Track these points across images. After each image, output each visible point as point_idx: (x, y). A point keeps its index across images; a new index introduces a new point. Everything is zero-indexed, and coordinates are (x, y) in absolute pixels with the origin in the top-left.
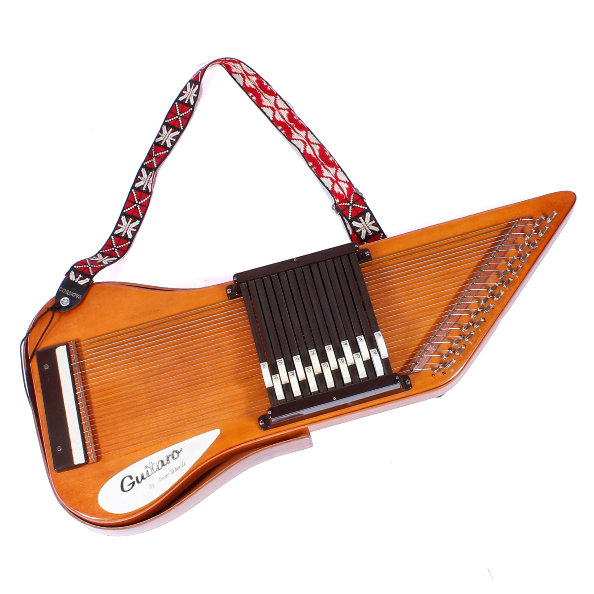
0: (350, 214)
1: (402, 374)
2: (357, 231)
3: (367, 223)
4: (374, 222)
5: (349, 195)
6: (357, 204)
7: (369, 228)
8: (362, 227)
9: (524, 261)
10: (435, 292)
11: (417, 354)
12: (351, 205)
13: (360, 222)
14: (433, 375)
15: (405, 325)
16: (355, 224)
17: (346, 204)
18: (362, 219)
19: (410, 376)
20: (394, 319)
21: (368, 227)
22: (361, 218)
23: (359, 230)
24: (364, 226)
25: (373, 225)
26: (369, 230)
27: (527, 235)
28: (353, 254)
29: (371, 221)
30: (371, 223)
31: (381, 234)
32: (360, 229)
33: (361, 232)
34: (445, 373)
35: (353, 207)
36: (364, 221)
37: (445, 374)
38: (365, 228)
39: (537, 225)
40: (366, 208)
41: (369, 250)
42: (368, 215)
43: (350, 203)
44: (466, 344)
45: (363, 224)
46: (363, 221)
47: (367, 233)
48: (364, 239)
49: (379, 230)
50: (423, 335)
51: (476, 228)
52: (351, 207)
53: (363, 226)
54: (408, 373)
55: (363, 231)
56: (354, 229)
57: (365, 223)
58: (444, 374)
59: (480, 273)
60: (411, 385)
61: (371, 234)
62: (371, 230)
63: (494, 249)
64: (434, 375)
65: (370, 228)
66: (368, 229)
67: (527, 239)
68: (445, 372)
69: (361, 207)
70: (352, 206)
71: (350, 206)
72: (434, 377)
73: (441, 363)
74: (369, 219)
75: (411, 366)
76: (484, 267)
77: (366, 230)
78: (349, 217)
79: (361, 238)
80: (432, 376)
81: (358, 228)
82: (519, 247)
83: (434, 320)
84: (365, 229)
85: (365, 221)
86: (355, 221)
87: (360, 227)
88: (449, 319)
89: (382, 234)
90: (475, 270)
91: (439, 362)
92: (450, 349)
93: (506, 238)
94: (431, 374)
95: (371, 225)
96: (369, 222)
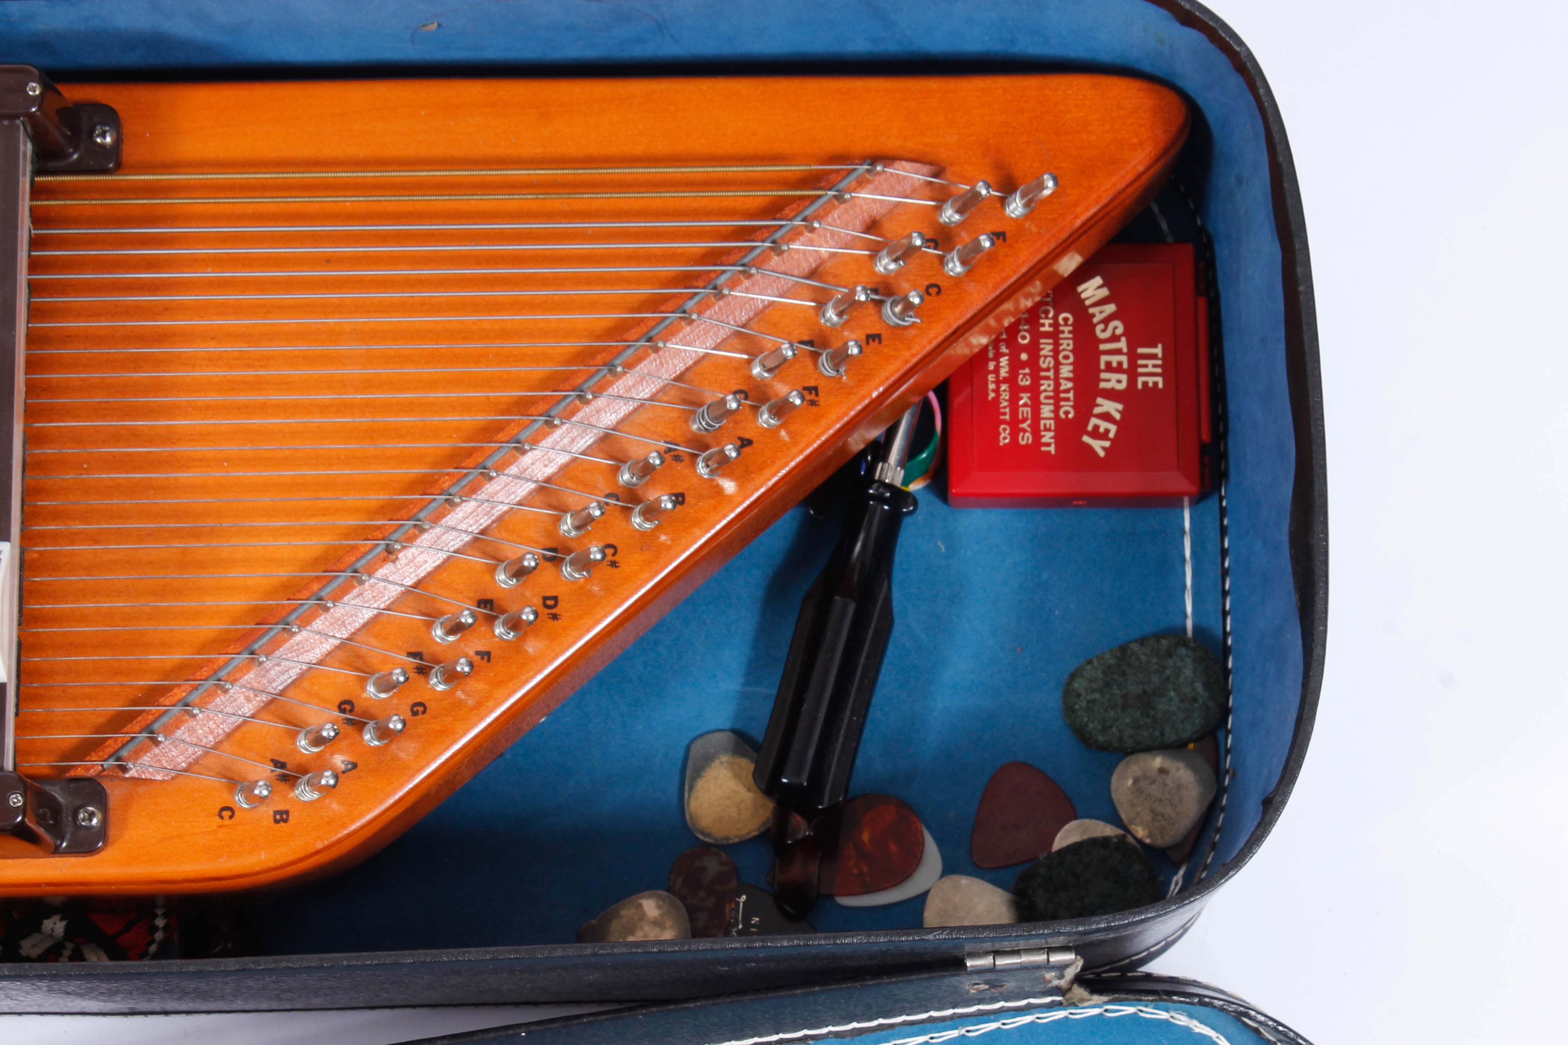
1: (72, 774)
9: (833, 373)
10: (366, 407)
11: (176, 691)
14: (226, 814)
15: (176, 534)
19: (115, 792)
20: (133, 489)
27: (884, 252)
28: (6, 123)
34: (286, 821)
37: (282, 824)
39: (950, 215)
44: (427, 704)
50: (238, 603)
51: (661, 147)
54: (105, 773)
58: (277, 822)
59: (604, 377)
60: (102, 833)
63: (708, 280)
64: (231, 817)
67: (885, 268)
68: (287, 812)
72: (227, 821)
73: (282, 765)
75: (131, 747)
76: (630, 352)
80: (222, 817)
82: (830, 299)
83: (315, 544)
88: (385, 560)
90: (584, 356)
91: (272, 760)
92: (348, 707)
93: (782, 238)
94: (219, 807)
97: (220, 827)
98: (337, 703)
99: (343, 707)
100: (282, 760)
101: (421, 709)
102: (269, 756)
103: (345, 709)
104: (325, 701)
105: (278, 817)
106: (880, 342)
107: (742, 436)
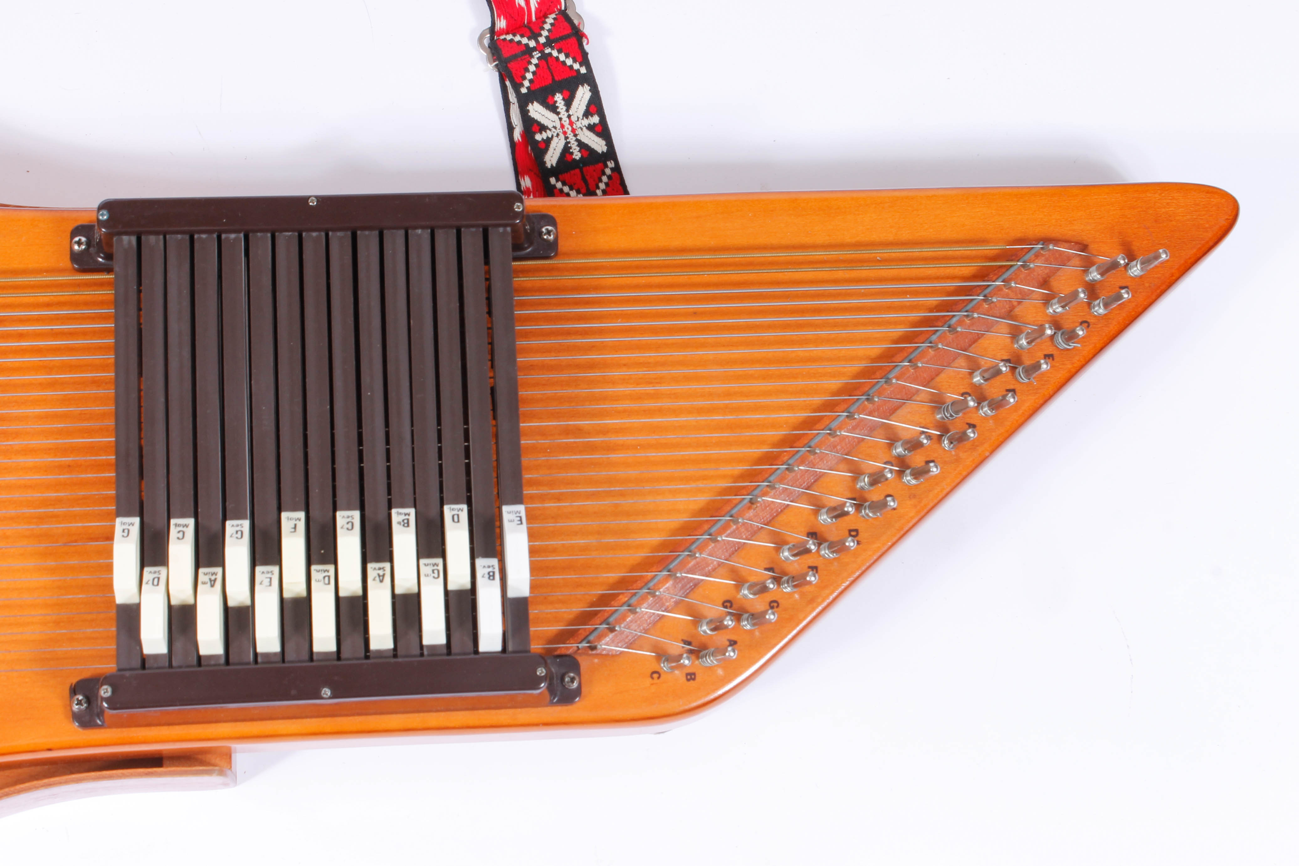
0: (529, 76)
1: (558, 652)
2: (538, 137)
3: (574, 119)
4: (595, 119)
5: (542, 16)
6: (560, 52)
7: (575, 135)
8: (555, 128)
9: (1026, 381)
10: (726, 409)
11: (621, 597)
12: (540, 48)
13: (553, 109)
14: (655, 676)
15: (609, 494)
16: (536, 111)
17: (525, 41)
18: (563, 103)
19: (584, 663)
20: (580, 466)
21: (573, 131)
22: (559, 98)
23: (544, 135)
24: (562, 126)
25: (591, 128)
26: (576, 143)
27: (1055, 300)
28: (501, 230)
29: (587, 114)
30: (586, 122)
31: (609, 163)
32: (548, 131)
33: (548, 141)
34: (694, 679)
35: (545, 58)
36: (567, 111)
37: (692, 682)
38: (565, 133)
39: (1094, 275)
40: (583, 70)
41: (558, 221)
42: (583, 94)
43: (537, 42)
44: (780, 601)
45: (561, 119)
46: (565, 108)
47: (566, 150)
48: (552, 165)
49: (605, 149)
50: (656, 538)
51: (905, 235)
52: (540, 55)
53: (558, 125)
54: (580, 651)
55: (555, 140)
56: (531, 126)
57: (569, 116)
58: (688, 680)
59: (882, 386)
60: (578, 692)
61: (577, 155)
62: (581, 144)
63: (945, 321)
64: (659, 678)
65: (578, 137)
66: (574, 138)
67: (1054, 311)
68: (694, 674)
69: (569, 62)
70: (542, 52)
71: (534, 49)
72: (656, 681)
73: (689, 643)
74: (583, 108)
75: (595, 634)
76: (897, 369)
77: (566, 138)
78: (523, 85)
79: (545, 163)
80: (652, 678)
81: (543, 128)
82: (1022, 332)
83: (702, 499)
84: (562, 136)
85: (571, 113)
86: (538, 102)
87: (550, 126)
88: (750, 508)
89: (611, 164)
90: (867, 373)
91: (683, 640)
92: (728, 604)
93: (990, 293)
94: (650, 672)
95: (584, 128)
96: (581, 118)
97: (652, 684)
98: (721, 602)
99: (725, 604)
100: (690, 640)
101: (775, 604)
102: (681, 637)
103: (727, 606)
104: (714, 601)
105: (689, 677)
106: (1053, 359)
107: (968, 422)
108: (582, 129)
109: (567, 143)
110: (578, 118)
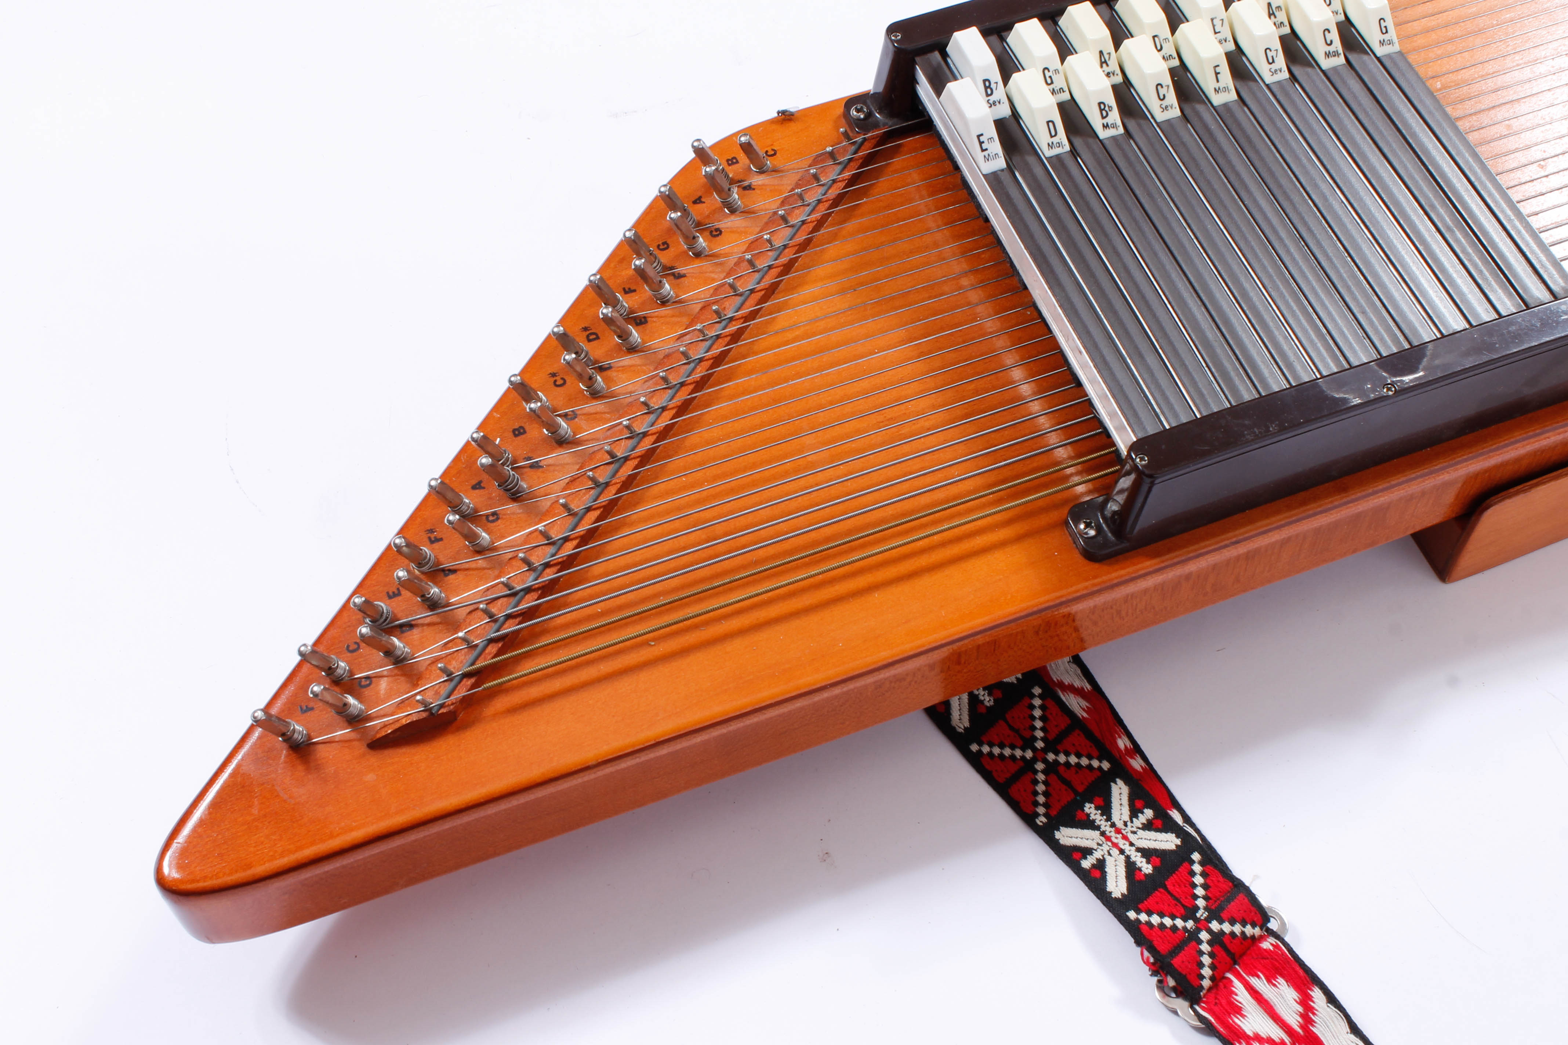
0: (1198, 880)
2: (1149, 813)
3: (1114, 852)
4: (1086, 864)
5: (1218, 980)
6: (1174, 928)
7: (1103, 834)
8: (1134, 833)
12: (1202, 925)
13: (1147, 853)
14: (771, 152)
16: (1168, 842)
17: (1226, 927)
18: (1139, 864)
19: (849, 129)
21: (1108, 839)
22: (1147, 869)
23: (1142, 819)
24: (1125, 838)
25: (1086, 852)
26: (1098, 823)
29: (1101, 865)
30: (1098, 855)
31: (1044, 820)
32: (1140, 826)
33: (1134, 812)
35: (1190, 913)
36: (1128, 858)
37: (730, 158)
38: (1118, 831)
40: (1130, 916)
42: (1117, 885)
43: (1209, 931)
45: (1132, 844)
46: (1133, 859)
47: (1106, 809)
48: (1116, 783)
49: (1058, 835)
52: (1198, 915)
53: (1132, 837)
54: (861, 135)
55: (1126, 817)
56: (1163, 823)
57: (1122, 852)
58: (734, 158)
60: (846, 112)
61: (1089, 809)
62: (1090, 825)
64: (766, 151)
65: (1098, 833)
66: (1103, 828)
68: (729, 165)
69: (1155, 919)
70: (1196, 920)
71: (1208, 920)
72: (769, 149)
74: (1110, 869)
75: (852, 149)
77: (1113, 825)
78: (1201, 863)
79: (1126, 783)
80: (773, 150)
81: (1149, 826)
84: (1120, 825)
85: (1122, 857)
86: (1171, 851)
87: (1140, 832)
89: (1041, 820)
91: (754, 189)
92: (715, 233)
94: (778, 154)
95: (1095, 847)
96: (1105, 856)
97: (771, 144)
98: (723, 234)
100: (747, 192)
101: (661, 247)
102: (757, 191)
103: (716, 231)
104: (732, 232)
105: (734, 161)
106: (388, 593)
107: (482, 491)
108: (1098, 844)
109: (1109, 819)
110: (1110, 854)
